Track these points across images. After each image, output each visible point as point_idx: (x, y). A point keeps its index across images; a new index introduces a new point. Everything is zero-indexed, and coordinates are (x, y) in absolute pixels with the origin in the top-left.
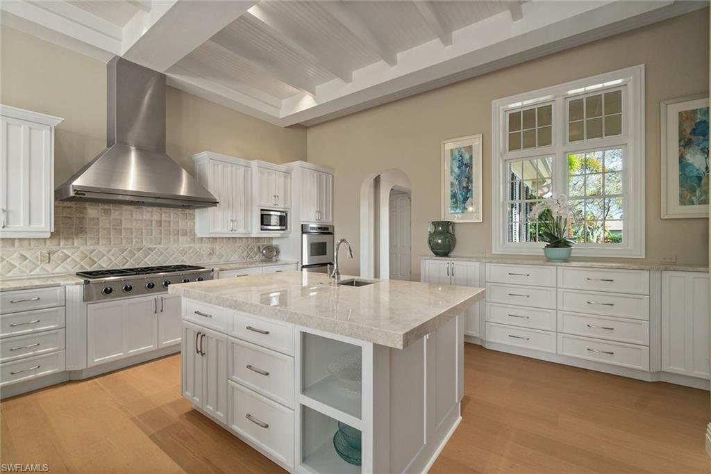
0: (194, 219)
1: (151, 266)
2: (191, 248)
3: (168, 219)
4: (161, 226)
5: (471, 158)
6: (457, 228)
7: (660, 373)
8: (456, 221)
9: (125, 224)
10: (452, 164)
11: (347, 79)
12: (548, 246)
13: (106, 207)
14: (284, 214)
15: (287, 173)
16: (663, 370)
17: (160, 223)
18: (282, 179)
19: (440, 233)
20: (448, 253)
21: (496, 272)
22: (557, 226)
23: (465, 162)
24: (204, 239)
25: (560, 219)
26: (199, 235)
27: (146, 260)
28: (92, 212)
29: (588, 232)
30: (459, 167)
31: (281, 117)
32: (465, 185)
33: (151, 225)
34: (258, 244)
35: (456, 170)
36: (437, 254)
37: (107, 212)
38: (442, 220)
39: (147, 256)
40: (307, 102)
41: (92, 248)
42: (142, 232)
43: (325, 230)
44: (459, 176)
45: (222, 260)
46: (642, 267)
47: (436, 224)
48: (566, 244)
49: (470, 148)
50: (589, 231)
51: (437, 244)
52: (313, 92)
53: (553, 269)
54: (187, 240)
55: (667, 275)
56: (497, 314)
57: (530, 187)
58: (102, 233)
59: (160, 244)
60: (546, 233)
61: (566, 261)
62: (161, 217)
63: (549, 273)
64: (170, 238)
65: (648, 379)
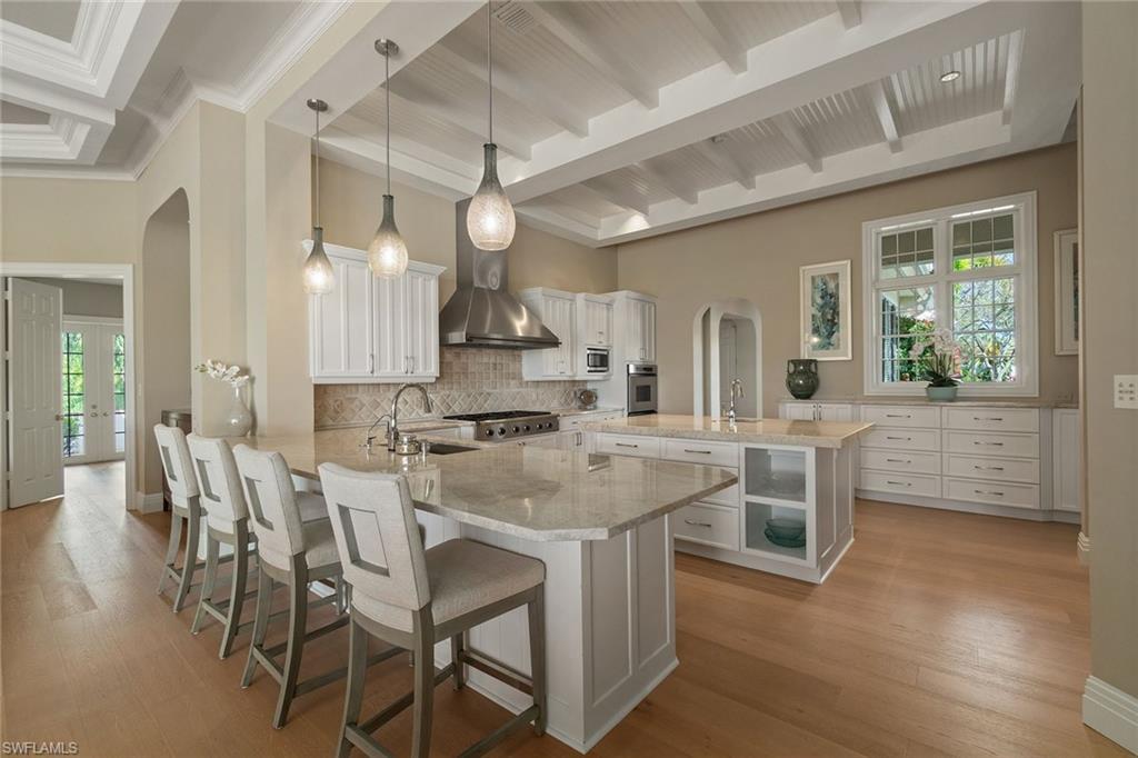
0: (520, 361)
2: (518, 392)
4: (496, 369)
5: (837, 286)
6: (819, 366)
7: (1052, 511)
8: (818, 359)
9: (471, 368)
10: (813, 293)
11: (692, 200)
12: (930, 385)
14: (605, 353)
15: (609, 305)
16: (1055, 508)
17: (495, 366)
18: (605, 312)
19: (800, 373)
20: (812, 394)
21: (872, 415)
22: (941, 363)
23: (830, 292)
24: (529, 383)
25: (945, 356)
26: (526, 378)
29: (989, 368)
30: (822, 298)
31: (599, 239)
32: (829, 317)
33: (489, 368)
34: (575, 388)
35: (819, 301)
36: (797, 396)
38: (802, 358)
40: (637, 224)
42: (483, 376)
43: (649, 371)
44: (822, 307)
46: (1032, 405)
47: (796, 363)
48: (951, 383)
49: (835, 276)
50: (989, 366)
51: (799, 385)
52: (644, 211)
53: (938, 409)
54: (515, 385)
55: (1057, 412)
56: (874, 460)
57: (896, 305)
58: (455, 377)
59: (495, 388)
60: (928, 372)
61: (951, 401)
63: (932, 414)
64: (503, 383)
65: (1040, 518)
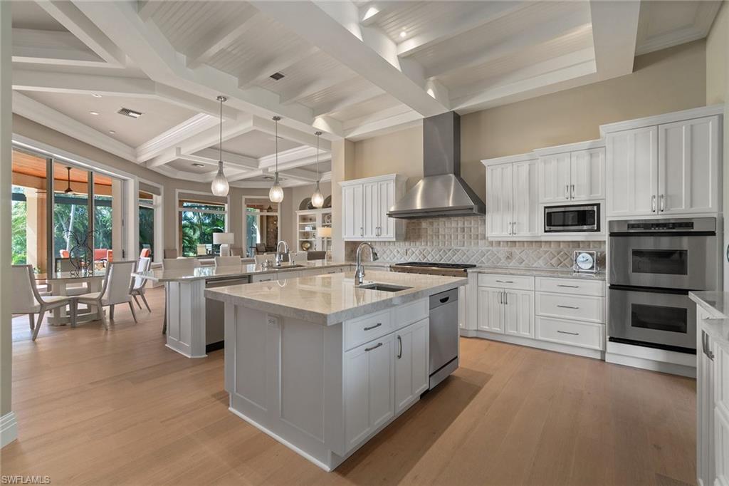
1: (458, 263)
2: (489, 250)
3: (469, 226)
4: (464, 231)
9: (441, 231)
13: (431, 220)
17: (463, 230)
24: (502, 243)
26: (490, 239)
27: (454, 258)
28: (424, 224)
33: (457, 231)
37: (432, 224)
39: (454, 255)
41: (424, 247)
42: (451, 237)
45: (522, 265)
54: (485, 244)
62: (464, 224)
64: (471, 242)
